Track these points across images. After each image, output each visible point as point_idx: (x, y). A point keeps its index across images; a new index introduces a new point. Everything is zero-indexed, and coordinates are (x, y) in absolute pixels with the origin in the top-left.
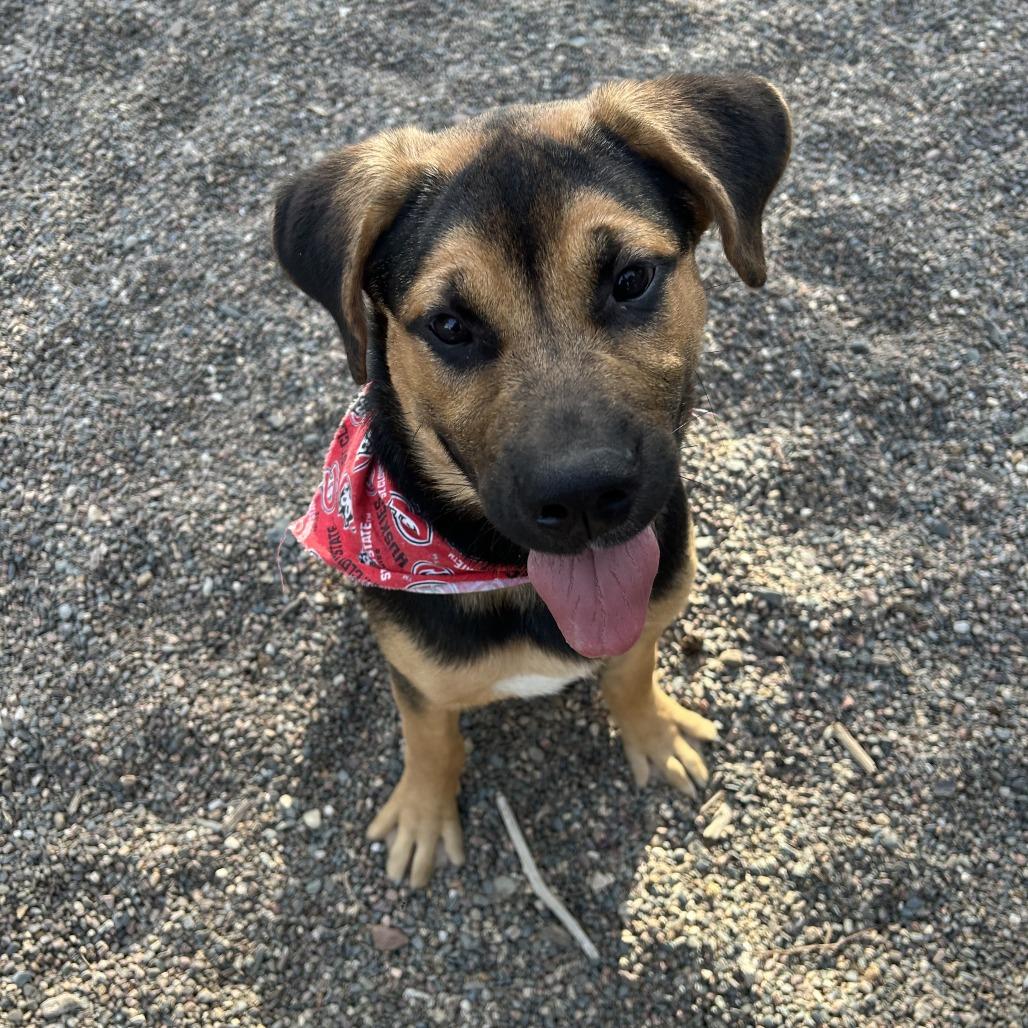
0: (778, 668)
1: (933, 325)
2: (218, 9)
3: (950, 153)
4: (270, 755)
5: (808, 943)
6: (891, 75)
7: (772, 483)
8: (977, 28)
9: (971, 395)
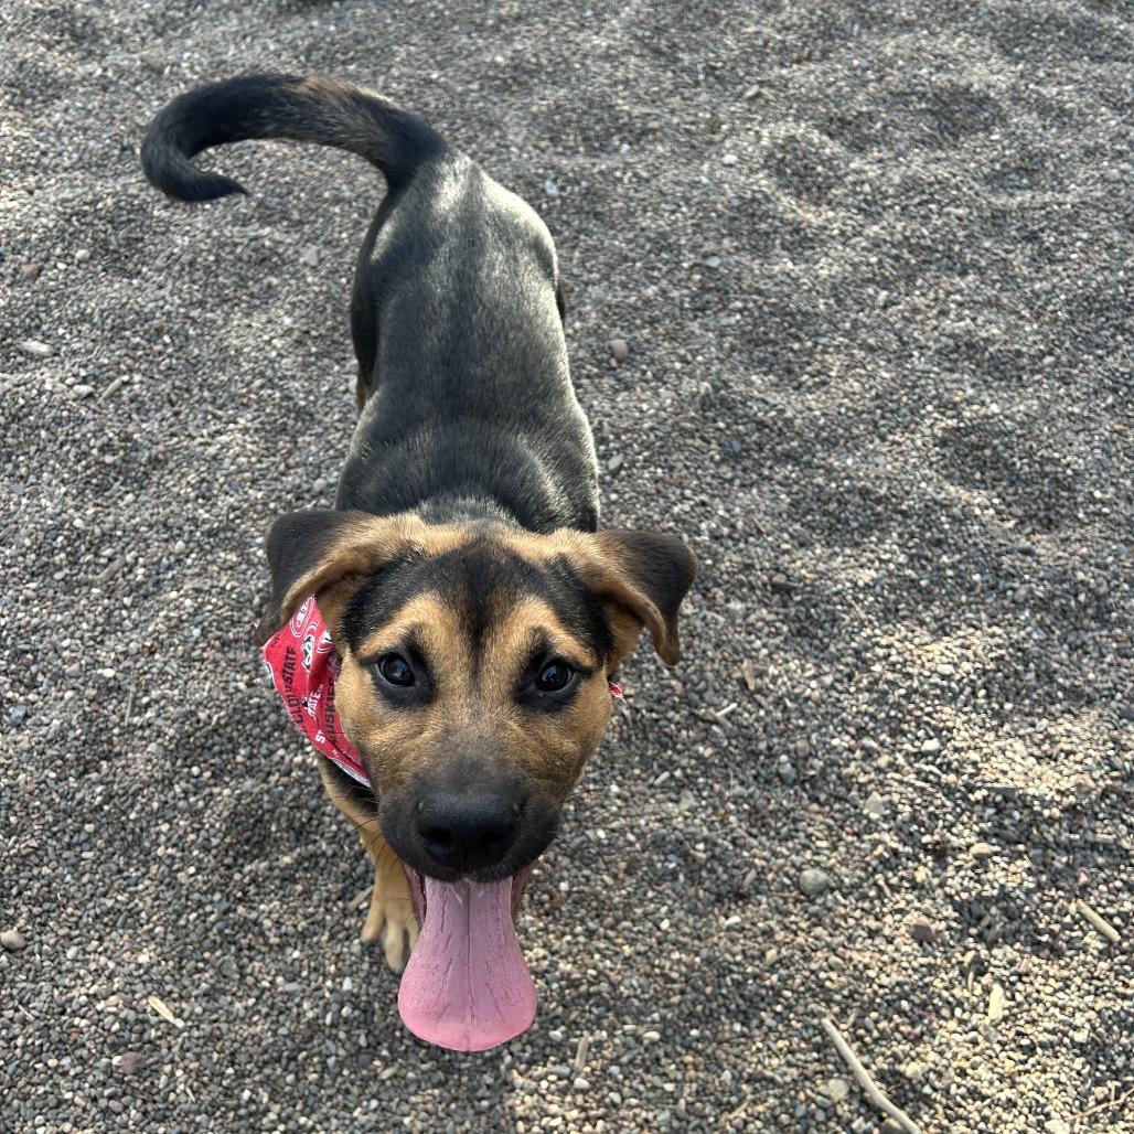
0: (1020, 855)
1: (1083, 525)
2: (350, 236)
3: (1064, 359)
4: (599, 993)
5: (1098, 1102)
6: (998, 285)
7: (979, 682)
8: (1066, 239)
9: (1126, 587)
